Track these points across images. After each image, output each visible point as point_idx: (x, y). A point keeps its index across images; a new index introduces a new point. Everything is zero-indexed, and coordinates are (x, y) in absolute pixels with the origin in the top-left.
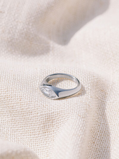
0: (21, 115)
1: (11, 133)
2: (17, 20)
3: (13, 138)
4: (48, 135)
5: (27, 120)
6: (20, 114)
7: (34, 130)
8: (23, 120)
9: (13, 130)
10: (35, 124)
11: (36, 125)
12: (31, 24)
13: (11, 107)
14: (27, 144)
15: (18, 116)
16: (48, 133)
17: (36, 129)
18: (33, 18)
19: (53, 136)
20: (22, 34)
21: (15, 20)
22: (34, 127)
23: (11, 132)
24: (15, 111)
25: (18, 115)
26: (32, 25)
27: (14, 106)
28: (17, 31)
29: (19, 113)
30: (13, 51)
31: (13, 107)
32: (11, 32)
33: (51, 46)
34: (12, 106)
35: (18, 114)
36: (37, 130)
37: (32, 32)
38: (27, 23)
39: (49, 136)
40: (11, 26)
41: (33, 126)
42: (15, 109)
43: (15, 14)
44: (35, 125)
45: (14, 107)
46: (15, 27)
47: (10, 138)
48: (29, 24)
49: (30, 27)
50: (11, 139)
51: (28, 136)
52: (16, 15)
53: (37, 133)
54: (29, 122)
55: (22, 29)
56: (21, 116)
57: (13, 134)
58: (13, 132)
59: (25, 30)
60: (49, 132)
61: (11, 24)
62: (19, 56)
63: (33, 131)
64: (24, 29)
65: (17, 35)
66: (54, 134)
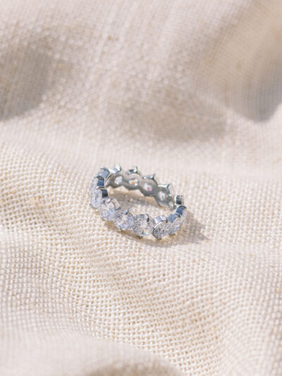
0: (139, 284)
1: (126, 326)
2: (146, 59)
3: (129, 339)
4: (202, 326)
5: (153, 295)
6: (137, 282)
7: (172, 317)
8: (146, 296)
9: (129, 319)
10: (173, 303)
11: (176, 305)
12: (180, 68)
13: (114, 264)
14: (164, 352)
15: (132, 287)
16: (203, 320)
17: (176, 314)
18: (185, 54)
19: (215, 327)
20: (159, 92)
21: (142, 58)
22: (171, 309)
23: (125, 324)
24: (124, 275)
25: (132, 285)
26: (184, 71)
27: (121, 262)
28: (147, 85)
29: (135, 279)
30: (136, 131)
31: (118, 266)
32: (133, 87)
33: (229, 121)
34: (117, 263)
35: (132, 282)
36: (179, 316)
37: (183, 88)
38: (172, 66)
39: (206, 328)
40: (134, 73)
41: (169, 307)
42: (124, 271)
43: (142, 45)
44: (172, 305)
45: (122, 266)
46: (141, 76)
47: (124, 339)
48: (175, 67)
49: (178, 75)
50: (126, 340)
51: (163, 332)
52: (146, 47)
53: (180, 323)
54: (158, 298)
55: (159, 80)
56: (139, 287)
57: (129, 330)
58: (130, 324)
59: (166, 82)
60: (205, 319)
61: (134, 69)
62: (151, 143)
63: (171, 320)
64: (163, 79)
65: (147, 94)
66: (214, 321)
